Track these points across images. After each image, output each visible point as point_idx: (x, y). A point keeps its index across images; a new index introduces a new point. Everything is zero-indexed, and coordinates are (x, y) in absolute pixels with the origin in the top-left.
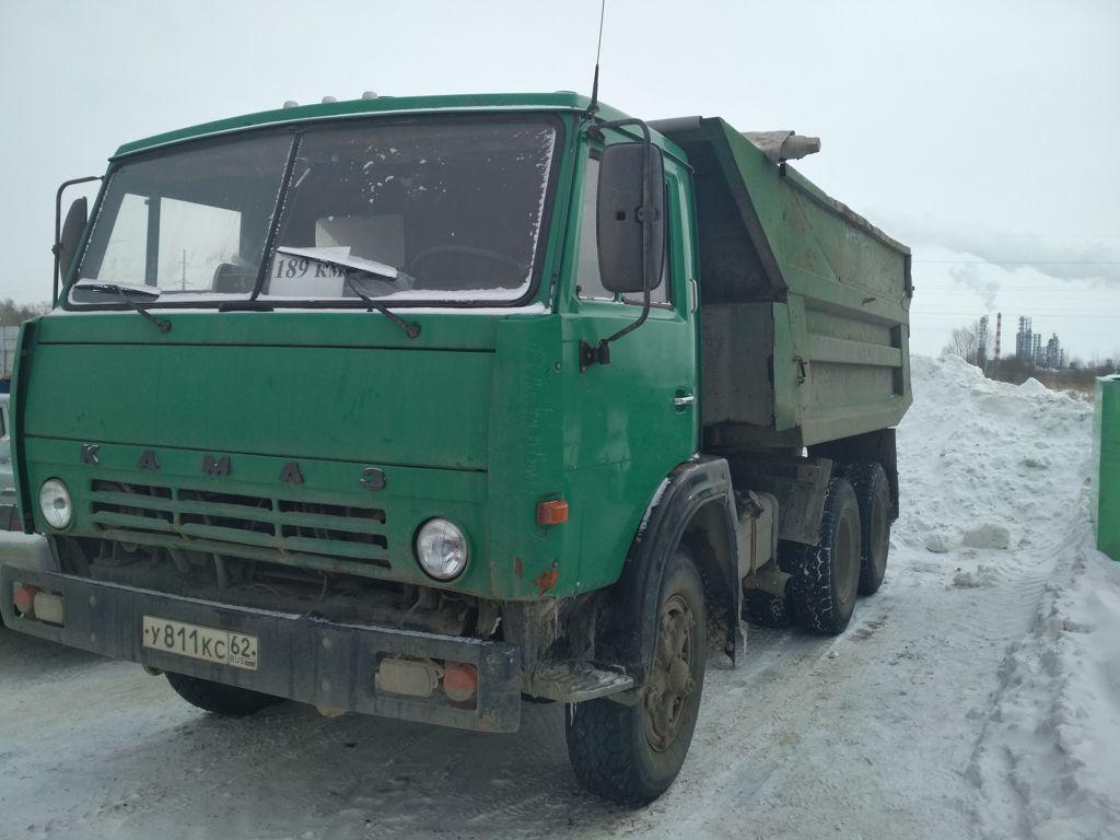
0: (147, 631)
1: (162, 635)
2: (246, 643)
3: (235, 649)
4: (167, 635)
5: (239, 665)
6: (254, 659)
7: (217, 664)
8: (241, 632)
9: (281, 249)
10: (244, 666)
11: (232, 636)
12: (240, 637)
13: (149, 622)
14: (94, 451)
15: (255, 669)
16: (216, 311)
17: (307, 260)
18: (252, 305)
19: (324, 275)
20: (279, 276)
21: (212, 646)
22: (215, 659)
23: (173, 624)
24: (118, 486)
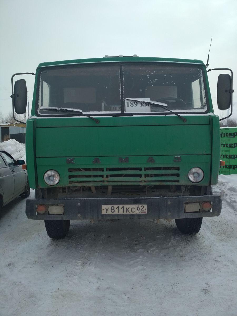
0: (103, 209)
1: (110, 209)
2: (142, 207)
3: (139, 209)
4: (112, 209)
5: (140, 213)
6: (146, 211)
7: (132, 214)
8: (141, 204)
9: (127, 98)
10: (142, 213)
11: (137, 206)
12: (140, 206)
13: (104, 207)
14: (72, 160)
15: (146, 213)
16: (112, 116)
17: (137, 102)
18: (122, 114)
19: (143, 106)
20: (128, 106)
21: (130, 210)
22: (131, 213)
23: (114, 206)
24: (79, 170)
